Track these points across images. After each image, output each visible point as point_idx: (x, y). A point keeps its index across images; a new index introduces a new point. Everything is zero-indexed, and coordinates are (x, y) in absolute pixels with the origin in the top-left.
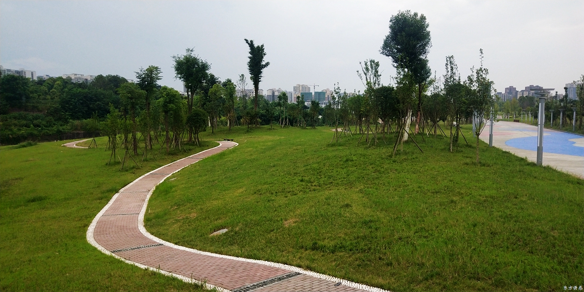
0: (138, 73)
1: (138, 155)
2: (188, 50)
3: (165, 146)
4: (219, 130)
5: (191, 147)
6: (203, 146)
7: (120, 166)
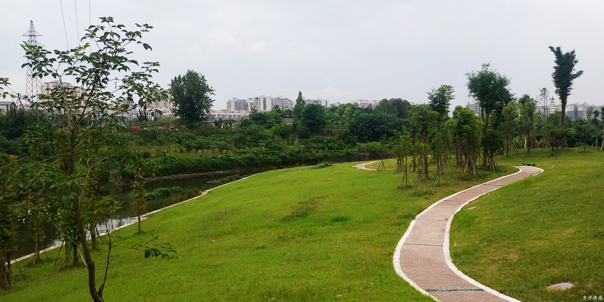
0: (429, 94)
1: (429, 179)
2: (484, 66)
3: (458, 170)
4: (514, 153)
5: (487, 172)
6: (500, 172)
7: (413, 191)
